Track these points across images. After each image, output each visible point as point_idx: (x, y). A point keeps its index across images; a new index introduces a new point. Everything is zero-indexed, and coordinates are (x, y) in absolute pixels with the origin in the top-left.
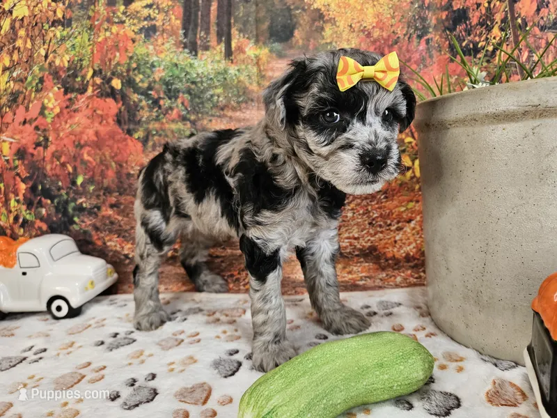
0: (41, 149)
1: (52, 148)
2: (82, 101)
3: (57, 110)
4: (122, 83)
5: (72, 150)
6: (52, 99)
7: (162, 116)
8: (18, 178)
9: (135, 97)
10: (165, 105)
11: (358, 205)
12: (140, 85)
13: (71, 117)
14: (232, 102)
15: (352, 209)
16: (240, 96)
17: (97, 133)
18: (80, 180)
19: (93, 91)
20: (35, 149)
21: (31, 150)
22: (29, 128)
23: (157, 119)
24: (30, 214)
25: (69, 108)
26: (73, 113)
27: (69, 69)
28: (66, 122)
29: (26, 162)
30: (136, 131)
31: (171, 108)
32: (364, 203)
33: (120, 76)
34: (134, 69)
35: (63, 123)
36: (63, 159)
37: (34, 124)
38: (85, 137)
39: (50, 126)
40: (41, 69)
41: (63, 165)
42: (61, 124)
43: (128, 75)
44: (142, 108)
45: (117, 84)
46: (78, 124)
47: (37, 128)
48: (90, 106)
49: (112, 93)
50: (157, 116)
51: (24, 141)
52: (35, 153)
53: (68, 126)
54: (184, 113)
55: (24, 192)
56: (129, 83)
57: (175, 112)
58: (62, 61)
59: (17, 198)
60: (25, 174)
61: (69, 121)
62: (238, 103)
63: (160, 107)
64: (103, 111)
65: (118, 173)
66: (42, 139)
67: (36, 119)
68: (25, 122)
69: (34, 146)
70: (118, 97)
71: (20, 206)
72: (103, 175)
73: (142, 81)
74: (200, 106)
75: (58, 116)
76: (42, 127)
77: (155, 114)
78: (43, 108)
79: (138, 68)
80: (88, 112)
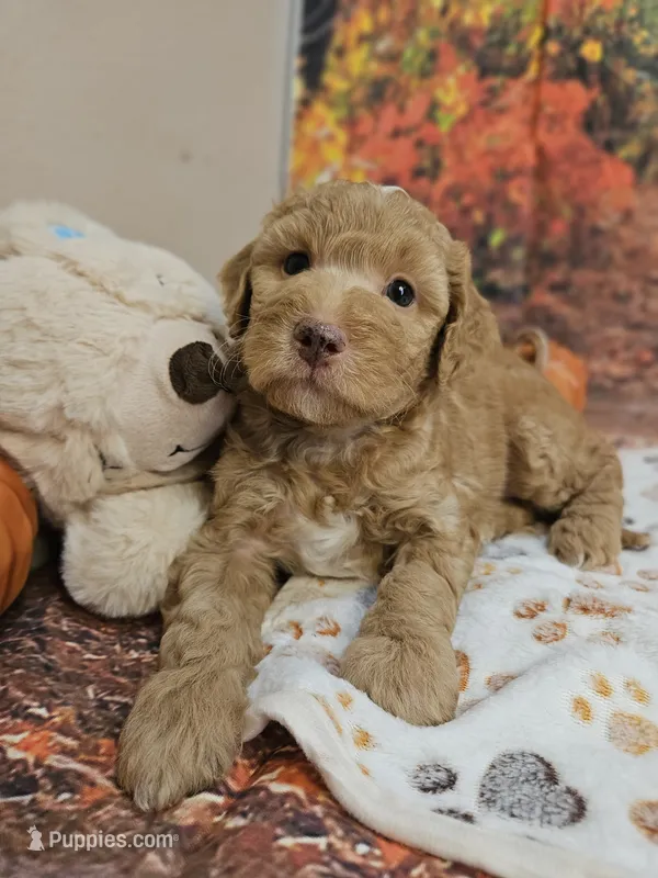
0: (424, 181)
1: (446, 180)
2: (515, 92)
3: (462, 110)
4: (605, 51)
5: (487, 183)
6: (454, 91)
9: (629, 75)
12: (643, 50)
13: (490, 123)
17: (540, 152)
18: (497, 239)
19: (541, 69)
20: (415, 180)
22: (404, 144)
25: (486, 107)
26: (494, 117)
27: (491, 31)
28: (480, 133)
30: (623, 142)
33: (600, 35)
34: (632, 21)
35: (473, 134)
36: (467, 200)
37: (415, 136)
38: (514, 161)
39: (446, 140)
40: (434, 34)
41: (466, 211)
42: (468, 136)
43: (618, 32)
44: (643, 97)
45: (592, 51)
46: (506, 135)
47: (420, 144)
48: (532, 100)
49: (581, 71)
53: (482, 140)
56: (620, 47)
58: (477, 16)
61: (485, 131)
64: (557, 105)
65: (575, 227)
66: (427, 163)
67: (418, 127)
68: (396, 134)
70: (594, 77)
72: (541, 229)
73: (646, 43)
75: (463, 121)
76: (429, 143)
78: (433, 107)
79: (640, 18)
80: (527, 112)
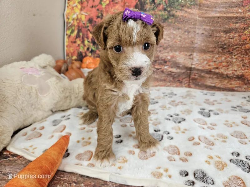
0: (99, 19)
3: (108, 2)
7: (155, 8)
8: (88, 32)
10: (157, 2)
11: (239, 57)
13: (114, 6)
14: (188, 4)
15: (236, 58)
16: (192, 2)
20: (97, 19)
21: (95, 19)
22: (94, 10)
23: (153, 9)
24: (94, 48)
25: (113, 2)
26: (115, 4)
28: (112, 8)
29: (92, 25)
31: (160, 4)
32: (242, 56)
35: (110, 8)
37: (97, 8)
39: (104, 9)
44: (147, 3)
46: (117, 9)
47: (98, 10)
48: (123, 1)
50: (153, 8)
51: (92, 15)
52: (97, 21)
53: (112, 10)
54: (165, 7)
55: (91, 38)
57: (161, 6)
59: (88, 40)
60: (92, 30)
61: (113, 8)
62: (191, 5)
63: (155, 3)
64: (129, 3)
66: (100, 15)
67: (98, 6)
68: (92, 7)
69: (96, 18)
71: (90, 44)
74: (173, 4)
75: (108, 5)
76: (100, 10)
77: (152, 7)
78: (101, 1)
80: (122, 4)
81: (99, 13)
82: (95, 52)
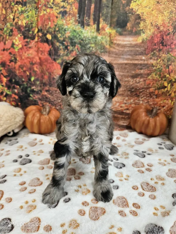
0: (13, 63)
1: (19, 63)
2: (33, 44)
3: (20, 46)
4: (52, 37)
5: (29, 65)
6: (18, 40)
7: (69, 54)
8: (2, 75)
9: (58, 44)
10: (70, 49)
11: (145, 99)
12: (60, 39)
13: (28, 50)
14: (98, 52)
15: (143, 100)
16: (102, 50)
17: (40, 58)
18: (33, 79)
19: (38, 39)
20: (10, 63)
21: (8, 63)
22: (6, 53)
23: (67, 55)
24: (9, 91)
25: (26, 46)
26: (29, 49)
27: (26, 27)
28: (25, 52)
29: (6, 69)
30: (58, 59)
31: (72, 51)
32: (148, 98)
33: (50, 33)
34: (57, 31)
35: (24, 53)
36: (24, 69)
37: (9, 51)
38: (35, 60)
39: (17, 53)
40: (11, 25)
41: (25, 72)
42: (23, 53)
43: (54, 33)
44: (61, 49)
45: (49, 37)
46: (32, 54)
47: (10, 53)
48: (37, 46)
49: (47, 41)
50: (67, 54)
51: (4, 59)
52: (10, 65)
53: (26, 54)
54: (78, 53)
55: (5, 82)
56: (55, 37)
57: (74, 52)
58: (22, 23)
59: (2, 84)
60: (6, 74)
61: (27, 52)
62: (101, 52)
63: (68, 50)
64: (42, 48)
65: (49, 77)
66: (13, 58)
67: (9, 49)
68: (4, 50)
69: (9, 61)
70: (50, 43)
71: (4, 88)
72: (42, 77)
73: (60, 37)
74: (85, 51)
75: (21, 49)
76: (13, 53)
77: (66, 53)
78: (13, 44)
79: (59, 31)
80: (36, 49)
81: (12, 57)
82: (10, 96)
